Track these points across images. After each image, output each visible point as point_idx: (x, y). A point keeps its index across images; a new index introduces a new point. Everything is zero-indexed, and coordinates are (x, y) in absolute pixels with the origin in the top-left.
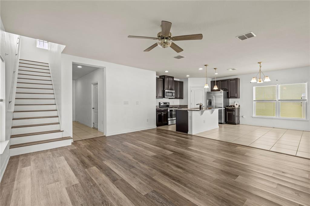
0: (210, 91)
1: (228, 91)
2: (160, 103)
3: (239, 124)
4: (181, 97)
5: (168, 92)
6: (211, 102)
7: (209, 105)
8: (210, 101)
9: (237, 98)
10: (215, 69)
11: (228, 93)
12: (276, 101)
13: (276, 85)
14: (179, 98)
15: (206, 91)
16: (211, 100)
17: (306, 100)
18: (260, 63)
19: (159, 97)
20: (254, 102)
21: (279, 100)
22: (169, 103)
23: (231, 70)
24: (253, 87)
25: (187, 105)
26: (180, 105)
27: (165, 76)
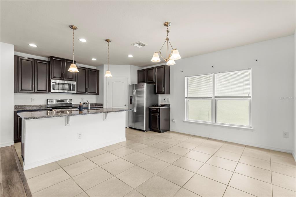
2: (47, 100)
3: (167, 130)
4: (96, 92)
5: (59, 84)
9: (165, 94)
10: (107, 40)
11: (155, 86)
12: (212, 98)
13: (212, 74)
14: (90, 93)
17: (250, 97)
18: (166, 25)
20: (186, 99)
21: (216, 97)
23: (137, 45)
24: (185, 78)
25: (102, 104)
26: (96, 104)
27: (51, 57)
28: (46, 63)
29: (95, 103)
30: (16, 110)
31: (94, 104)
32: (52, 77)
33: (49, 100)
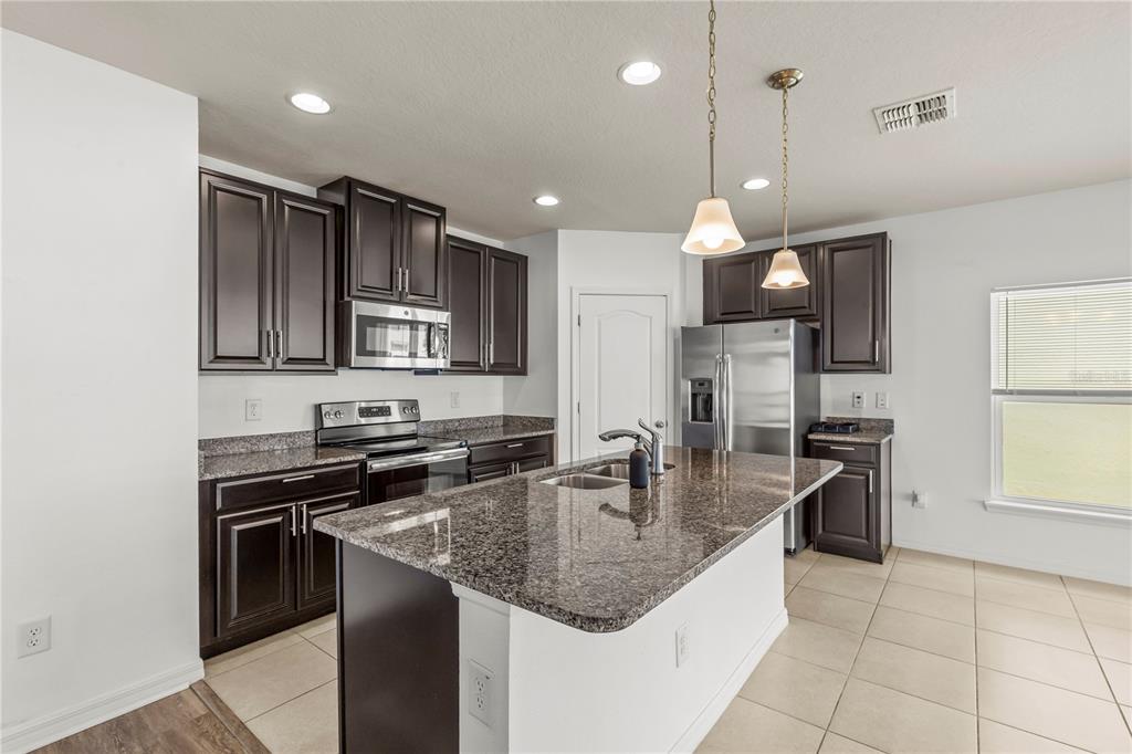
0: (700, 323)
1: (817, 325)
2: (318, 408)
4: (512, 363)
6: (710, 396)
7: (694, 418)
8: (703, 390)
14: (496, 370)
15: (678, 322)
16: (710, 382)
19: (291, 360)
22: (411, 405)
24: (993, 296)
25: (552, 419)
26: (505, 417)
27: (348, 184)
28: (324, 216)
29: (501, 413)
30: (208, 477)
31: (499, 417)
32: (353, 285)
33: (325, 409)
